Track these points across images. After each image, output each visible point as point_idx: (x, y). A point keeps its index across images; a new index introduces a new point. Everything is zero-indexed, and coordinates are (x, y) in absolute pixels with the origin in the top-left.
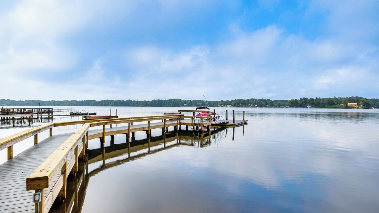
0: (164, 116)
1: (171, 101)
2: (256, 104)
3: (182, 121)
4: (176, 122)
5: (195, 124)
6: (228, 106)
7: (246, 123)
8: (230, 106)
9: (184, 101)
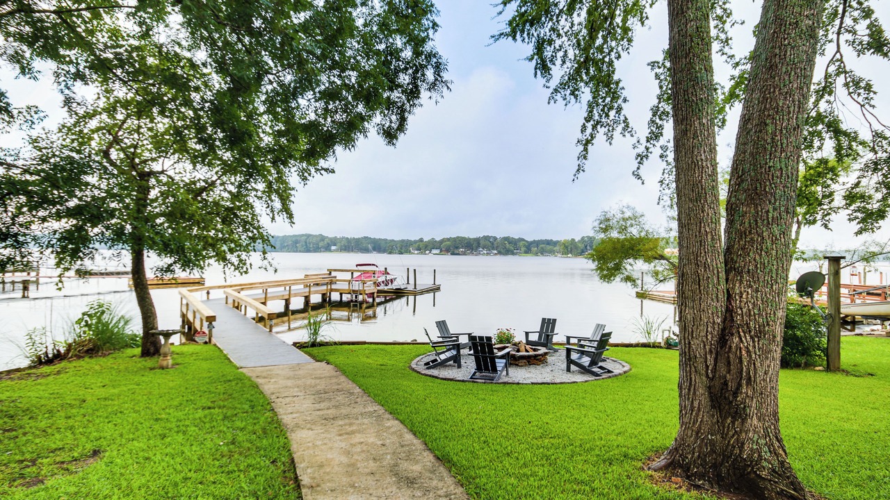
0: (307, 279)
1: (298, 238)
2: (493, 249)
3: (334, 287)
4: (325, 287)
5: (354, 291)
6: (434, 251)
7: (438, 289)
8: (437, 251)
9: (331, 239)
